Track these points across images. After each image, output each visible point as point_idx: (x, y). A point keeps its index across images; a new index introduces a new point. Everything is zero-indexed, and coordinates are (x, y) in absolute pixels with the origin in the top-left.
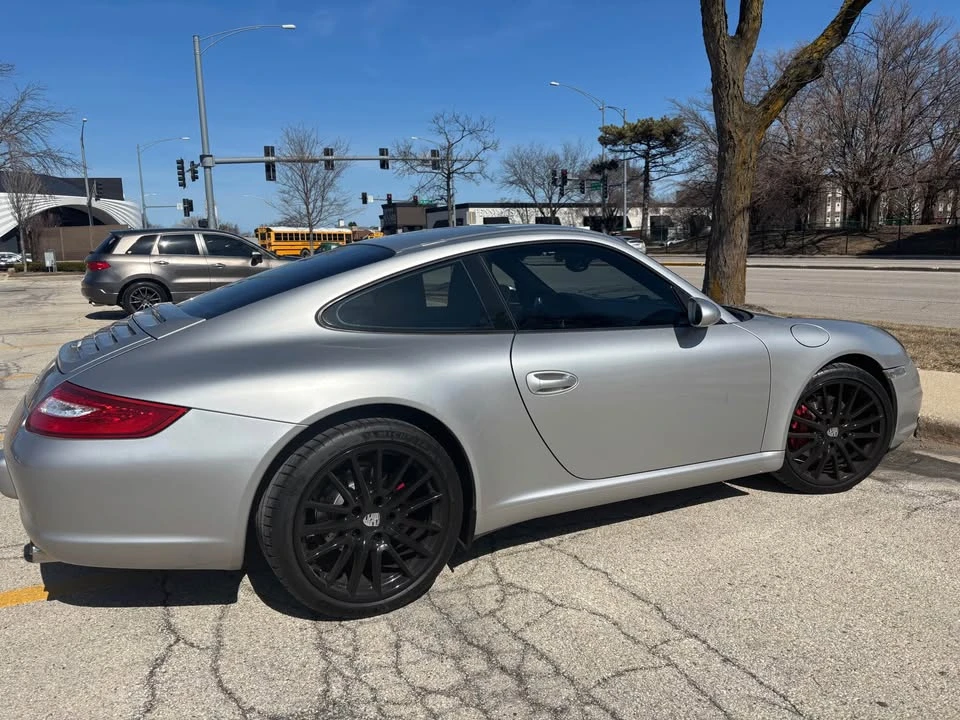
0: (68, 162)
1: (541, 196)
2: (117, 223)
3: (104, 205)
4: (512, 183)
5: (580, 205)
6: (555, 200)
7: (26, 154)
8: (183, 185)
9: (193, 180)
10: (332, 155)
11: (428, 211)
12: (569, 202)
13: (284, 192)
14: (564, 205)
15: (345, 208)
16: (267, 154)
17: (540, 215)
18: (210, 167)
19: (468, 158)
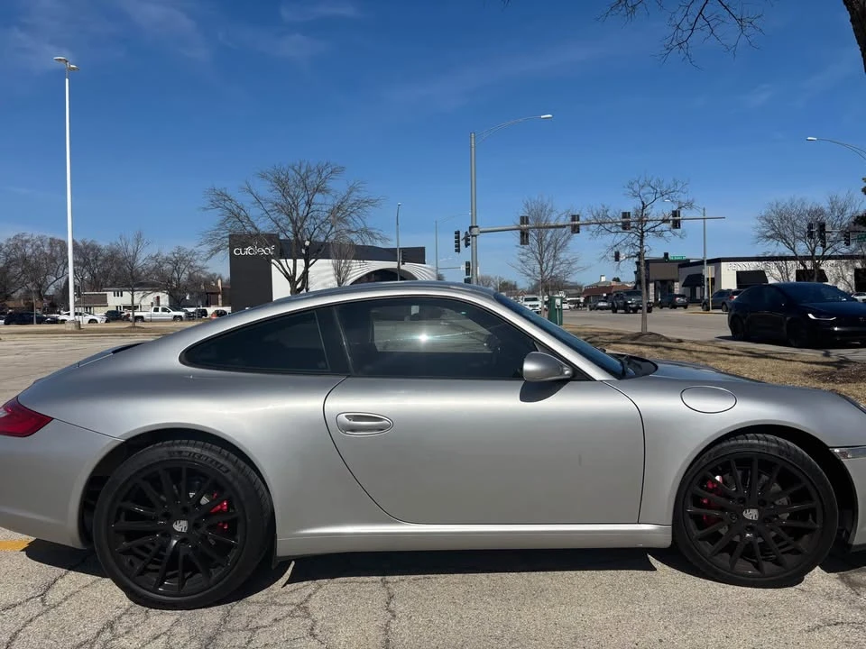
0: (378, 236)
1: (802, 248)
2: (416, 279)
3: (408, 267)
4: (771, 237)
5: (851, 257)
6: (819, 251)
7: (350, 231)
8: (458, 251)
9: (466, 246)
10: (578, 220)
11: (680, 266)
12: (835, 254)
13: (523, 254)
14: (830, 258)
15: (574, 266)
16: (522, 223)
17: (802, 268)
18: (476, 236)
19: (661, 218)
